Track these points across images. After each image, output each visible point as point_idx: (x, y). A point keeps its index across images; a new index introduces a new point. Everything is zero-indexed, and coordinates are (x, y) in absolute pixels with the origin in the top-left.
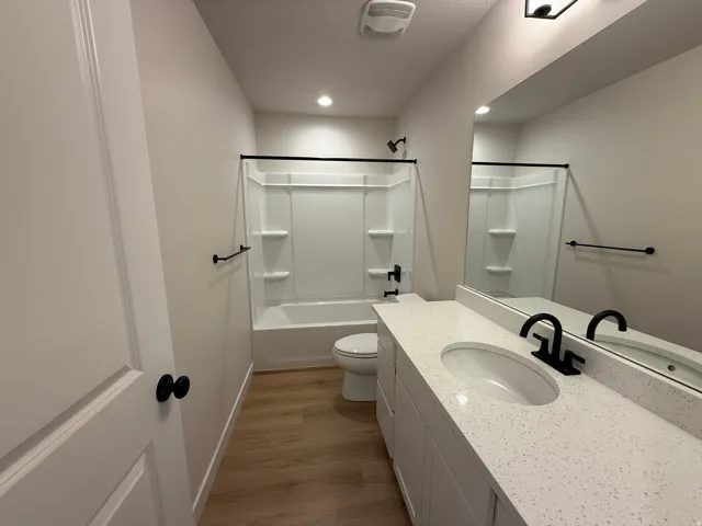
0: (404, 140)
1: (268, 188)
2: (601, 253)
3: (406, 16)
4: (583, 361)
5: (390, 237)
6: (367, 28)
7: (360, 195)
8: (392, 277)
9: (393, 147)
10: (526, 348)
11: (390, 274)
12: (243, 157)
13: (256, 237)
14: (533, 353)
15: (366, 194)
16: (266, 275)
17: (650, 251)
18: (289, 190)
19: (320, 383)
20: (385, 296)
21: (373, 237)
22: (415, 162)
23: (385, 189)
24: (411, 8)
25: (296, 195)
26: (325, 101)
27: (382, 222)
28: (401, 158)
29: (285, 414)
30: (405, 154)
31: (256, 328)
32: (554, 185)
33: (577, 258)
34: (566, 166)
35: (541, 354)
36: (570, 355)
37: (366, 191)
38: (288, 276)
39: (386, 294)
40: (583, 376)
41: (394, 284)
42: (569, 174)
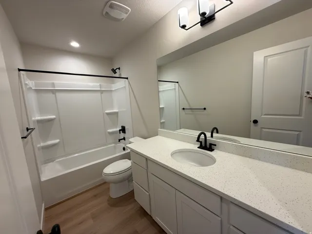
0: (119, 69)
1: (37, 91)
2: (192, 111)
3: (127, 13)
4: (215, 145)
5: (116, 113)
6: (107, 13)
7: (99, 94)
8: (121, 132)
9: (114, 71)
10: (195, 147)
11: (120, 130)
12: (20, 70)
13: (34, 121)
14: (198, 148)
15: (102, 93)
16: (42, 144)
17: (205, 109)
18: (54, 92)
19: (95, 196)
20: (119, 141)
21: (108, 114)
22: (127, 78)
23: (111, 91)
24: (129, 10)
25: (59, 95)
26: (75, 44)
27: (112, 107)
28: (118, 76)
29: (80, 224)
30: (120, 74)
31: (43, 179)
32: (175, 89)
33: (186, 114)
34: (178, 82)
35: (201, 147)
36: (211, 145)
37: (102, 92)
38: (59, 142)
39: (119, 140)
40: (215, 150)
41: (122, 135)
42: (179, 85)
